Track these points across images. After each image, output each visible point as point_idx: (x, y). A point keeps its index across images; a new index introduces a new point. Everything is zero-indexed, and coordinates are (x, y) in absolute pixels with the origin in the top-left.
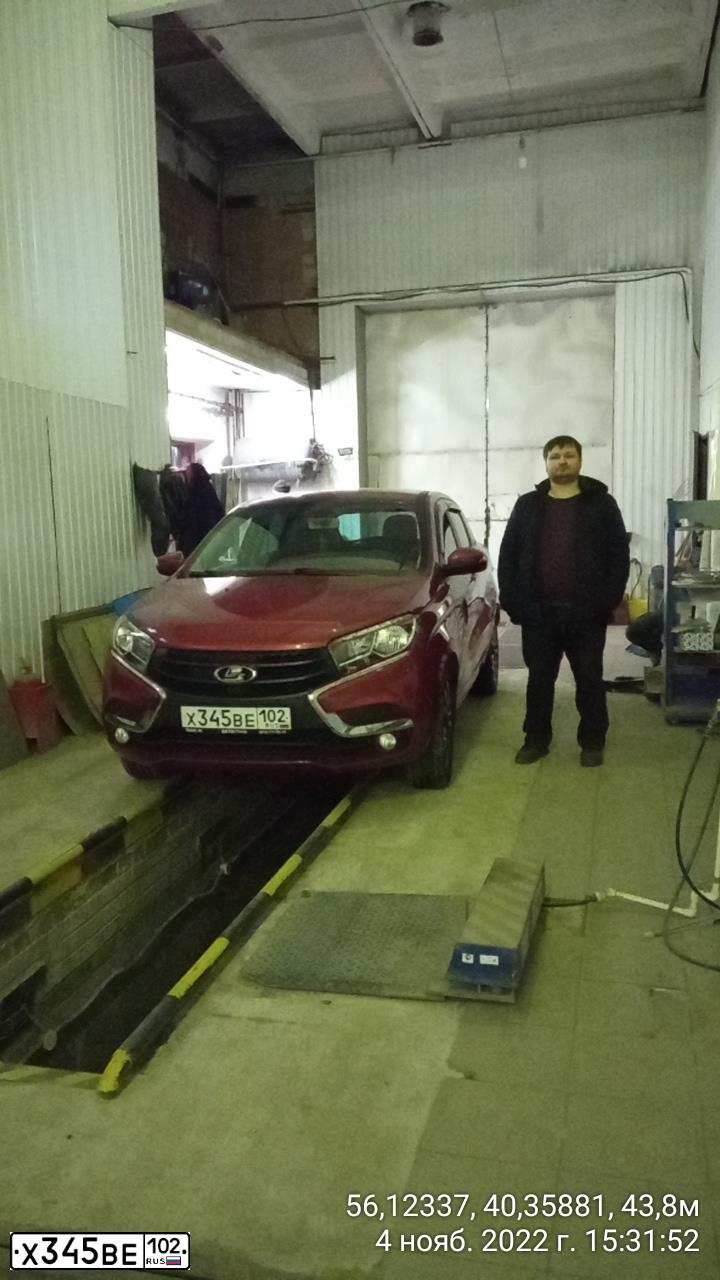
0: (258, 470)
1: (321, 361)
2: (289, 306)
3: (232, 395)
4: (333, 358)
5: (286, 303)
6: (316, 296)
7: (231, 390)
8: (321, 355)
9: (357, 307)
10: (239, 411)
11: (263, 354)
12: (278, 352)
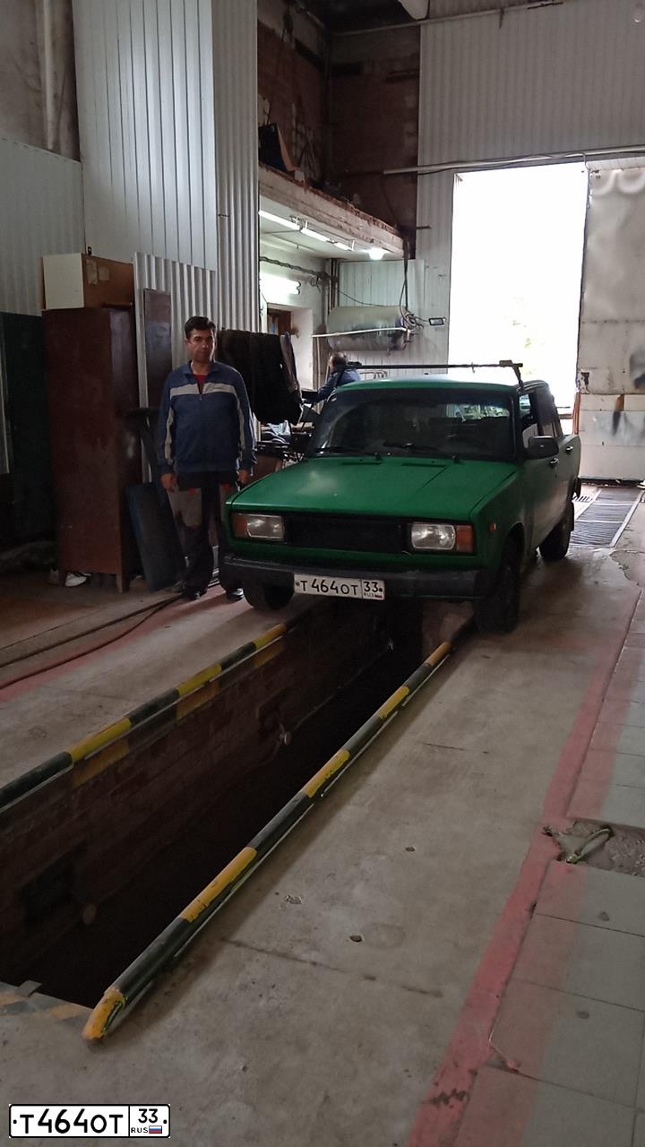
1: (418, 231)
2: (388, 175)
3: (329, 264)
4: (428, 227)
5: (385, 172)
6: (415, 164)
7: (327, 259)
8: (417, 225)
9: (456, 176)
10: (336, 280)
11: (360, 223)
12: (374, 221)
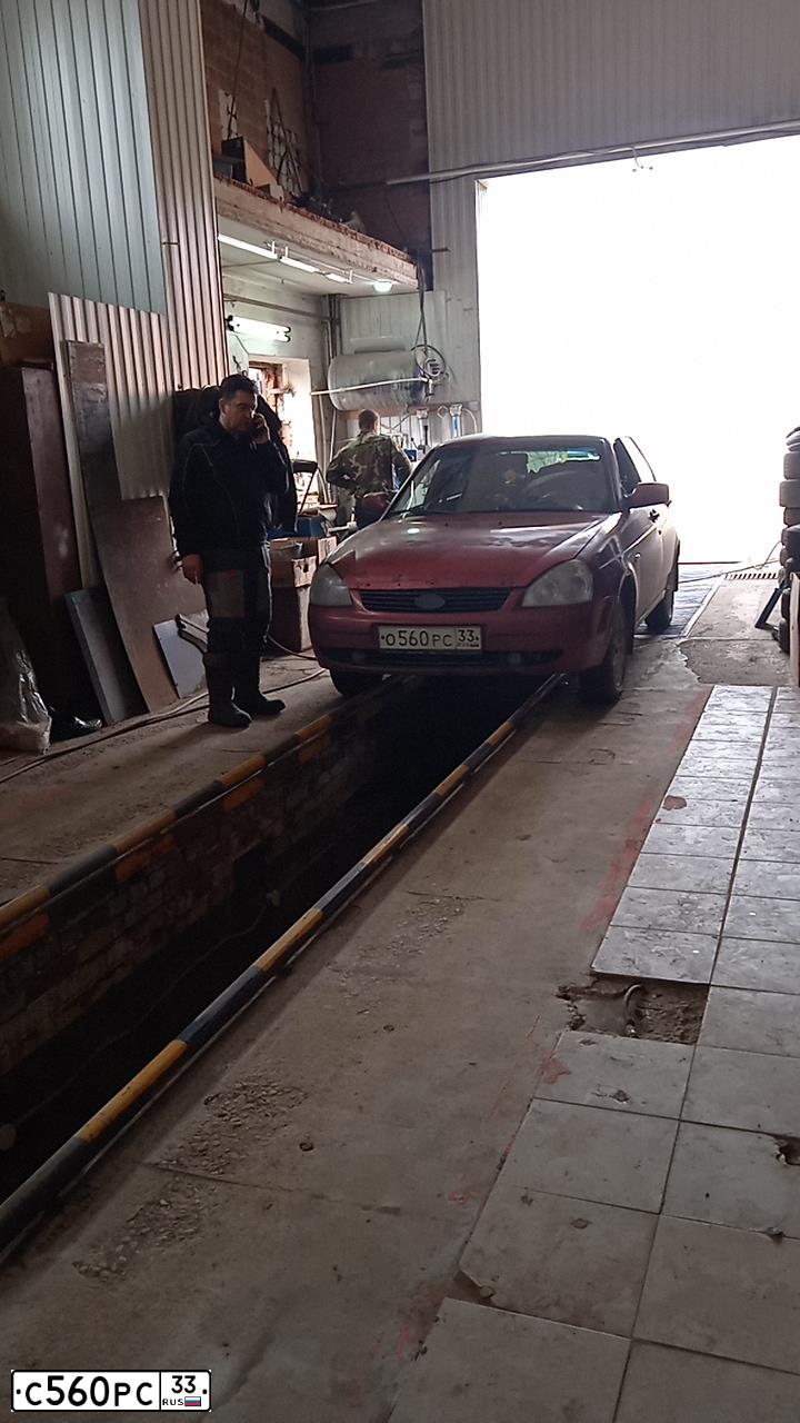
0: (357, 395)
1: (434, 255)
2: (393, 185)
3: (326, 303)
4: (446, 250)
5: (389, 183)
6: (426, 171)
7: (324, 296)
8: (433, 248)
9: (478, 182)
10: (335, 322)
11: (357, 248)
12: (377, 244)
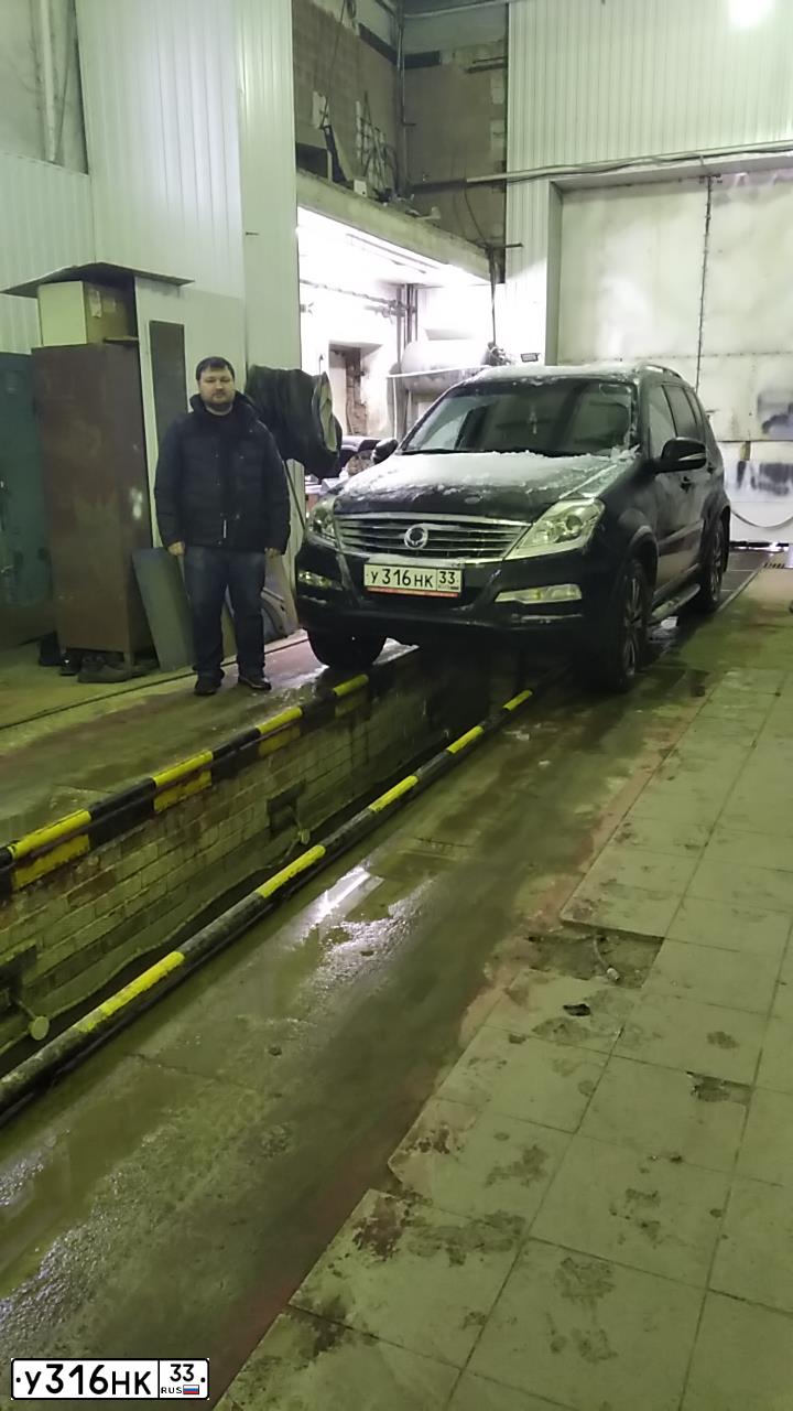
1: (507, 250)
2: (472, 184)
3: (404, 291)
4: (520, 245)
5: (469, 180)
6: (505, 171)
7: (403, 286)
8: (508, 243)
9: (552, 183)
10: (412, 310)
11: (432, 241)
12: (452, 239)
